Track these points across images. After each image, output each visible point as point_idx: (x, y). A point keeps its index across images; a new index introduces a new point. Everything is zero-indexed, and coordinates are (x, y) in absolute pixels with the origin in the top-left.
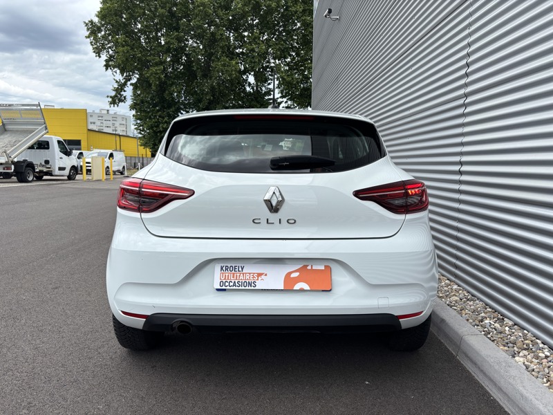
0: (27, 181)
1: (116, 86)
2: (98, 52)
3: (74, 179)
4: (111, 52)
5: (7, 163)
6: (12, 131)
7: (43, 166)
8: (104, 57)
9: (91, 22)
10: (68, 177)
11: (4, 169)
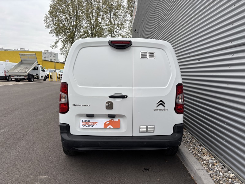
0: (31, 81)
6: (25, 63)
10: (44, 80)
11: (24, 77)
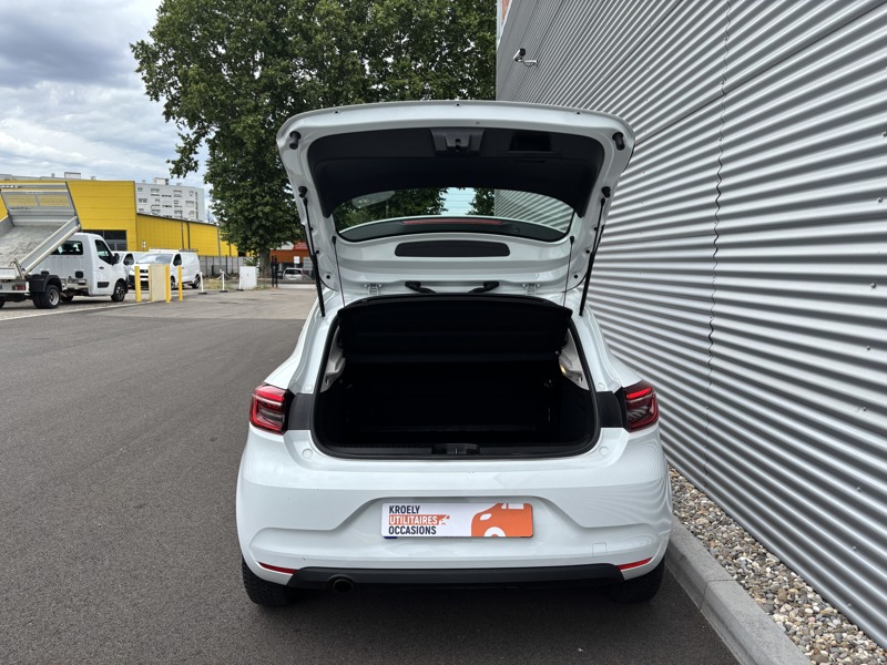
0: (49, 307)
1: (182, 144)
2: (154, 93)
3: (122, 301)
4: (173, 91)
5: (18, 279)
6: (22, 227)
7: (73, 281)
8: (164, 100)
9: (142, 44)
10: (112, 296)
11: (14, 289)
